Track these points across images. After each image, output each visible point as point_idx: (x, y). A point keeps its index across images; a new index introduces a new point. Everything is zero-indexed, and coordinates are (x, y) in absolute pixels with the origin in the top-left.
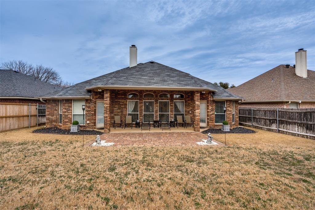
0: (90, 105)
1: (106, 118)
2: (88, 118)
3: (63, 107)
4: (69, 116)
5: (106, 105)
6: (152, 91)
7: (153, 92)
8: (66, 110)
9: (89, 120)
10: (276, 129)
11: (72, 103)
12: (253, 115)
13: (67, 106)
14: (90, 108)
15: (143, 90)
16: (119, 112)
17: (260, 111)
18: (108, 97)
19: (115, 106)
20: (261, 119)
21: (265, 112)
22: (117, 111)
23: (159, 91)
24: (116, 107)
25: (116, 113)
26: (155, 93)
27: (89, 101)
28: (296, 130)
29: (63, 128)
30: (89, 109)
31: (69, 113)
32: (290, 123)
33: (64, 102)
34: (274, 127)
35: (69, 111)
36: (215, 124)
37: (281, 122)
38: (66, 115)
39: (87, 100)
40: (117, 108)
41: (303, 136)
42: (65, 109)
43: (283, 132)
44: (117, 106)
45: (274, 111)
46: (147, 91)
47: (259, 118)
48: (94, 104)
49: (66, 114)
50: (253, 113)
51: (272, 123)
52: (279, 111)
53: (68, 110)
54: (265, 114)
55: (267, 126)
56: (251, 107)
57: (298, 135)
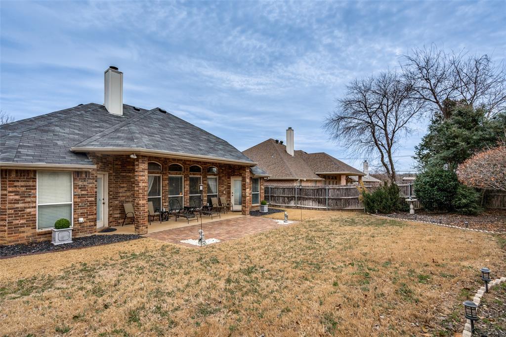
0: (85, 183)
1: (143, 206)
2: (81, 211)
3: (11, 189)
4: (28, 210)
5: (143, 184)
6: (181, 160)
7: (182, 162)
8: (17, 197)
9: (82, 215)
10: (295, 205)
11: (36, 179)
12: (271, 194)
13: (22, 186)
14: (85, 190)
15: (169, 159)
16: (128, 197)
17: (278, 188)
18: (146, 169)
19: (122, 185)
20: (280, 197)
21: (284, 189)
22: (124, 194)
23: (190, 161)
24: (124, 187)
25: (124, 198)
26: (185, 164)
27: (84, 175)
28: (311, 204)
29: (10, 242)
30: (83, 192)
31: (29, 202)
32: (307, 199)
33: (13, 175)
34: (292, 204)
35: (28, 199)
36: (253, 205)
37: (299, 199)
38: (18, 208)
39: (77, 174)
40: (125, 189)
41: (316, 209)
42: (16, 195)
43: (301, 208)
44: (125, 185)
45: (292, 189)
46: (174, 160)
47: (278, 196)
48: (94, 181)
49: (17, 206)
50: (271, 191)
51: (291, 200)
52: (297, 189)
53: (23, 196)
54: (284, 191)
55: (286, 204)
56: (268, 185)
57: (313, 209)
